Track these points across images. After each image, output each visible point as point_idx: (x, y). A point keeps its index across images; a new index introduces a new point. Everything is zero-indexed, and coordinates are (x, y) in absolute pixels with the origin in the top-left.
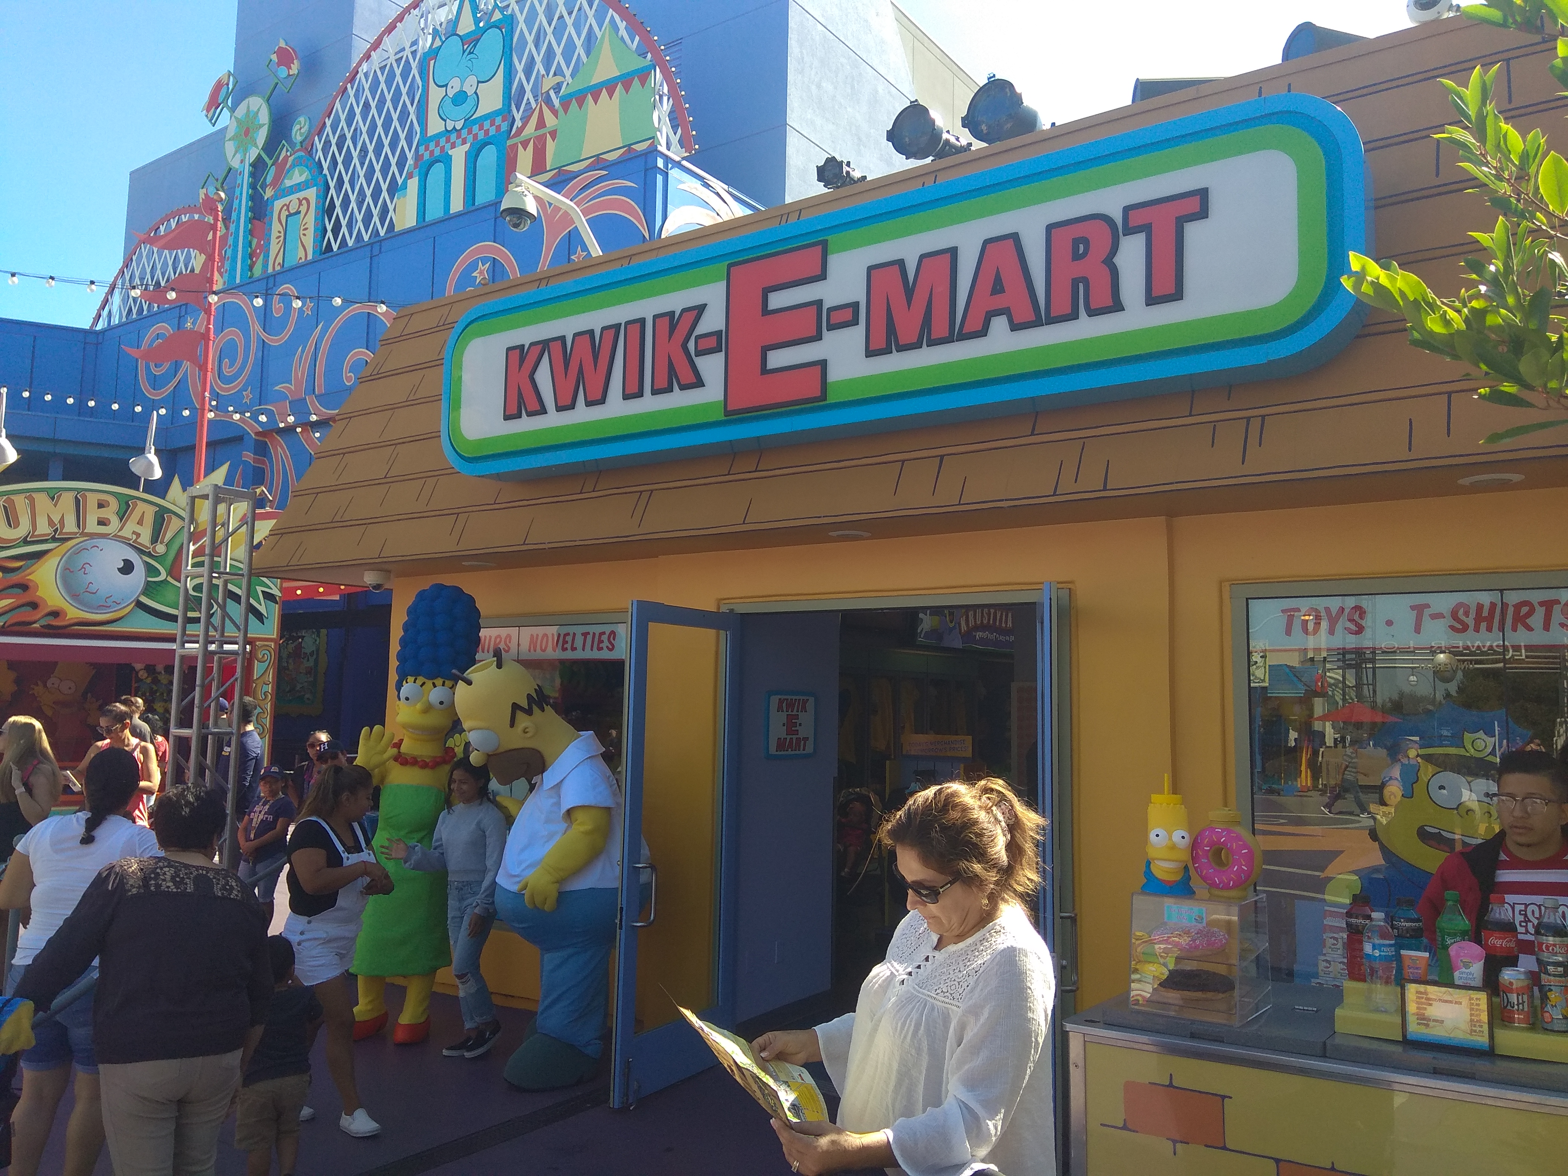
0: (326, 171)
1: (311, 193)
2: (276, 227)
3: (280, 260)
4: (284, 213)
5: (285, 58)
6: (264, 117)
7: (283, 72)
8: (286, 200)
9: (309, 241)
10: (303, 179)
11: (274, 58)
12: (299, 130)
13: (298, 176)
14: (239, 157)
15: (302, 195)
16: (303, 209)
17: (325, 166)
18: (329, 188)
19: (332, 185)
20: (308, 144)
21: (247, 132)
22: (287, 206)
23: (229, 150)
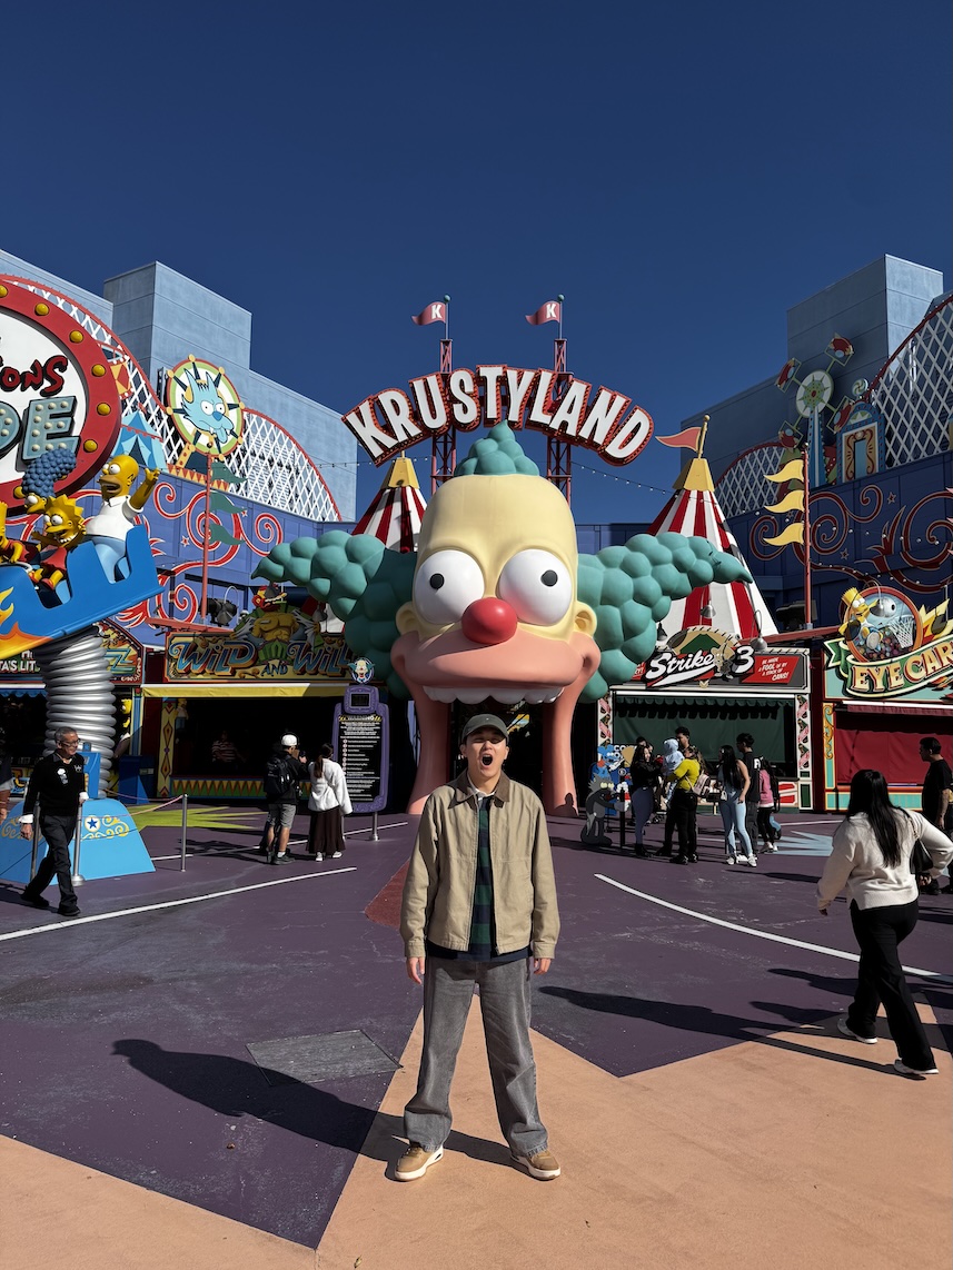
0: (883, 412)
1: (872, 426)
2: (845, 450)
3: (852, 468)
4: (852, 441)
5: (840, 345)
6: (827, 382)
7: (840, 354)
8: (852, 432)
9: (874, 455)
10: (865, 418)
11: (831, 346)
12: (858, 388)
13: (860, 417)
14: (808, 410)
15: (864, 428)
16: (868, 436)
17: (882, 408)
18: (886, 422)
19: (889, 419)
20: (867, 396)
21: (814, 394)
22: (854, 436)
23: (800, 405)
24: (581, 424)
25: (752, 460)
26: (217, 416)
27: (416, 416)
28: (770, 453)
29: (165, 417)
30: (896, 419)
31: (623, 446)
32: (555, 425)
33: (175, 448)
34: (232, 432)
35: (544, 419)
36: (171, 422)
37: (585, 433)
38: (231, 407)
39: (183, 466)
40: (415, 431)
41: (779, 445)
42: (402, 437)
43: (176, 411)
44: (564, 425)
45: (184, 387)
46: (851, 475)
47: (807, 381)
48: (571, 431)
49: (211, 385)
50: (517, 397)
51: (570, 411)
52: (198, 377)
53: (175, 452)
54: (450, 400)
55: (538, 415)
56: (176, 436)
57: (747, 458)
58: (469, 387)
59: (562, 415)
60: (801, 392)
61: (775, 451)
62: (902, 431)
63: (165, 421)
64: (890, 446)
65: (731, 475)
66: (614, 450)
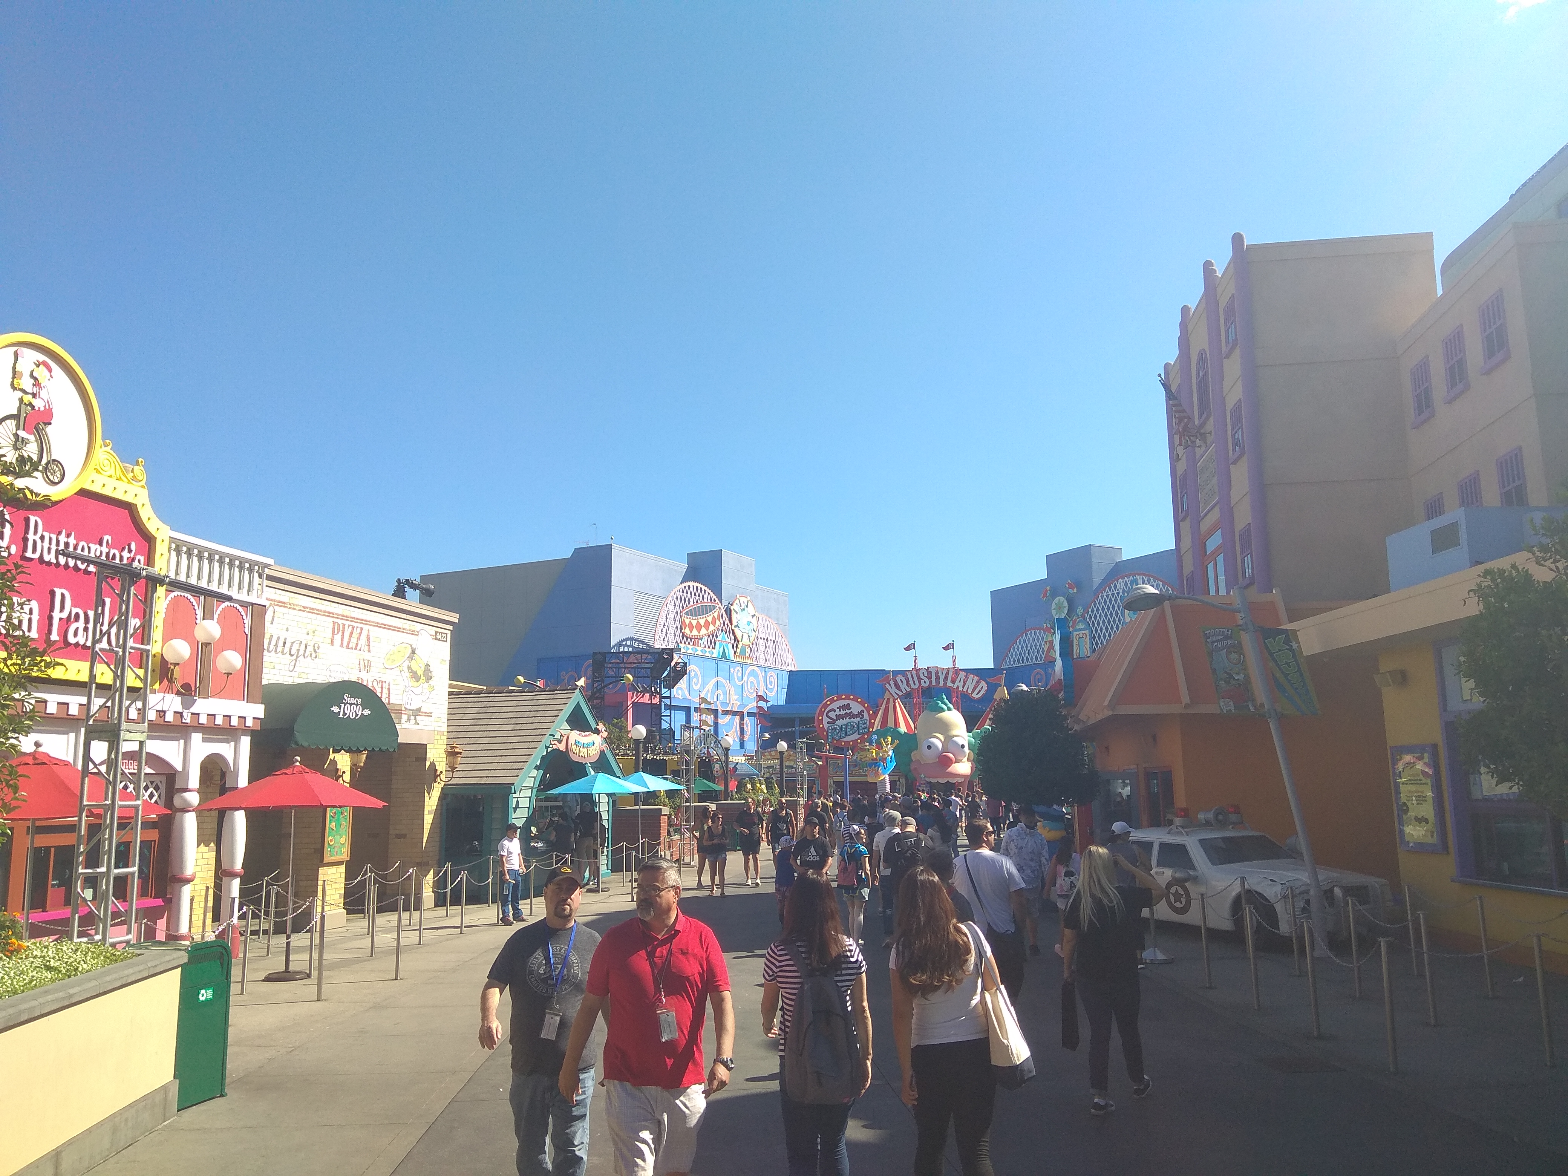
0: (1091, 625)
1: (1087, 632)
2: (1075, 642)
3: (1078, 651)
4: (1078, 637)
5: (1071, 587)
6: (1066, 604)
7: (1071, 591)
8: (1078, 633)
9: (1088, 647)
10: (1083, 627)
11: (1067, 585)
12: (1080, 611)
13: (1081, 626)
14: (1058, 616)
15: (1084, 632)
16: (1084, 636)
17: (1091, 624)
18: (1092, 631)
19: (1094, 630)
20: (1083, 616)
21: (1059, 608)
22: (1079, 635)
23: (1054, 612)
24: (963, 687)
25: (1031, 634)
26: (749, 623)
27: (908, 684)
28: (1040, 633)
29: (731, 631)
30: (1096, 630)
31: (978, 693)
33: (735, 646)
34: (754, 631)
35: (951, 685)
36: (734, 633)
37: (965, 690)
38: (753, 616)
39: (738, 655)
40: (908, 689)
41: (1043, 629)
42: (904, 692)
43: (735, 627)
44: (958, 687)
45: (737, 613)
46: (1078, 655)
47: (1056, 600)
48: (960, 689)
49: (746, 607)
51: (960, 682)
52: (741, 606)
53: (735, 648)
54: (919, 679)
55: (949, 684)
56: (736, 639)
57: (1029, 633)
59: (957, 683)
60: (1053, 605)
61: (1042, 633)
62: (1099, 637)
63: (731, 634)
64: (1094, 643)
65: (1020, 640)
66: (975, 695)
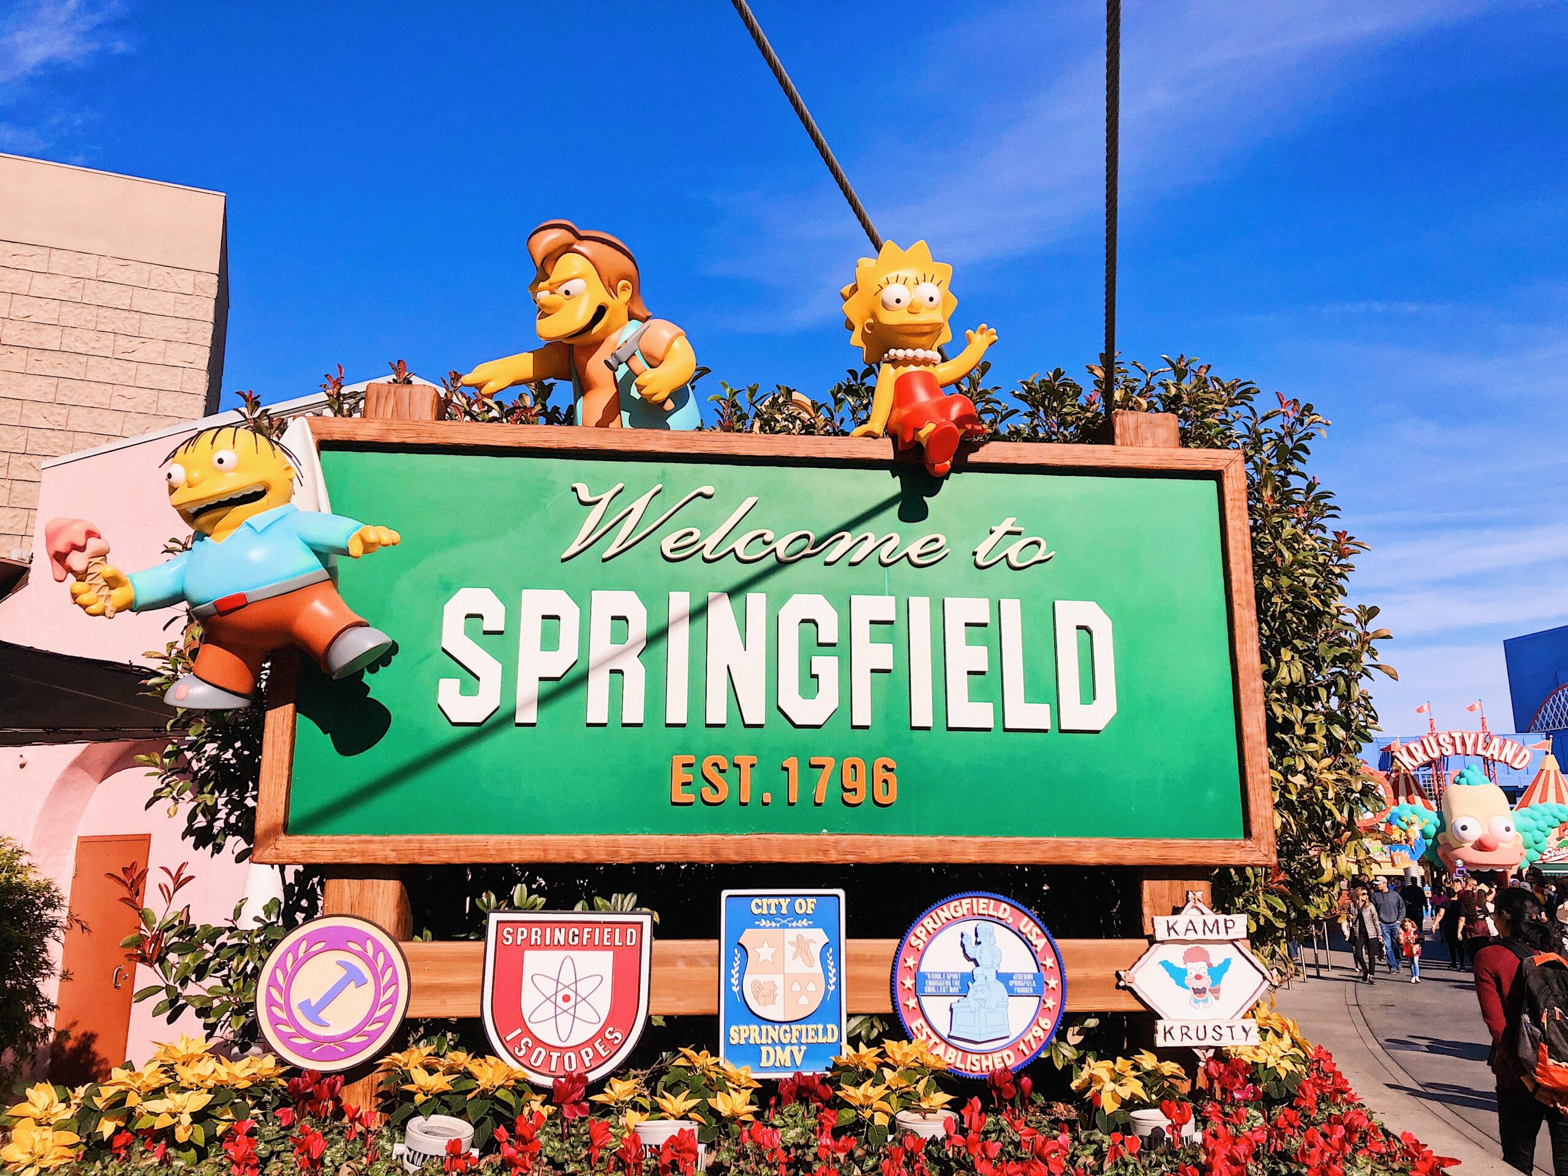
24: (1500, 755)
27: (1425, 751)
31: (1519, 763)
32: (1488, 755)
35: (1483, 753)
37: (1502, 759)
40: (1426, 759)
42: (1421, 762)
44: (1492, 756)
48: (1496, 757)
50: (1469, 743)
51: (1494, 749)
54: (1439, 745)
55: (1480, 751)
58: (1448, 740)
59: (1491, 751)
65: (1554, 699)
66: (1515, 765)
